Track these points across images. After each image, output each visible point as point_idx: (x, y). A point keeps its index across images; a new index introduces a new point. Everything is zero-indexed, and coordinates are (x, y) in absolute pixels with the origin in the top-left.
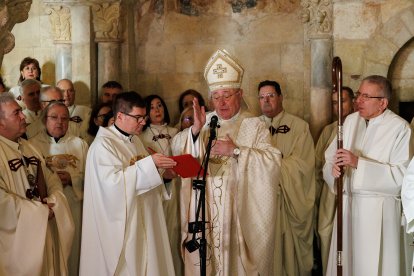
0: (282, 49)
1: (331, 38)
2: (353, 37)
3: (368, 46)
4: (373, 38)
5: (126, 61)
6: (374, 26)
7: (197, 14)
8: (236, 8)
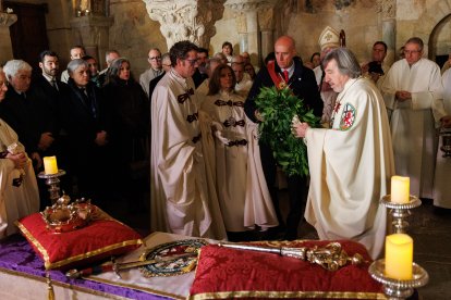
0: (365, 29)
1: (395, 20)
2: (408, 19)
3: (417, 23)
4: (420, 18)
7: (316, 12)
8: (339, 7)
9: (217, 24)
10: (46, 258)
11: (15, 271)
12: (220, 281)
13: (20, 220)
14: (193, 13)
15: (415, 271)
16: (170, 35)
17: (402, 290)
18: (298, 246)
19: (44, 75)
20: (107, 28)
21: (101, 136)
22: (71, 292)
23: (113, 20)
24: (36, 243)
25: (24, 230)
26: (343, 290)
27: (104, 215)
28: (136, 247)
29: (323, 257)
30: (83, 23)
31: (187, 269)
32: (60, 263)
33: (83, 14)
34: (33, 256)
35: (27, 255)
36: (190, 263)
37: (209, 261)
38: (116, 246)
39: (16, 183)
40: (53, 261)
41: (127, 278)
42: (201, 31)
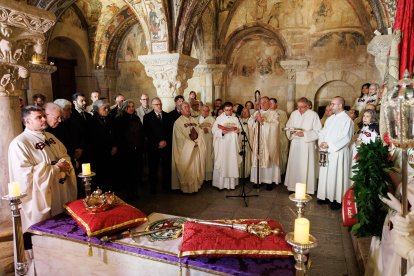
0: (277, 88)
1: (295, 84)
3: (309, 86)
4: (310, 84)
5: (224, 92)
6: (310, 80)
7: (248, 76)
8: (262, 73)
9: (189, 81)
10: (88, 229)
11: (65, 238)
12: (198, 244)
13: (67, 204)
14: (175, 74)
15: (310, 239)
16: (159, 86)
17: (303, 250)
18: (242, 223)
19: (76, 108)
20: (116, 77)
21: (114, 149)
22: (102, 251)
23: (119, 73)
24: (79, 219)
25: (70, 211)
26: (269, 249)
27: (122, 202)
28: (143, 222)
29: (257, 230)
30: (100, 74)
31: (176, 236)
32: (96, 233)
33: (100, 67)
34: (76, 227)
35: (73, 227)
36: (178, 232)
37: (191, 232)
38: (131, 222)
39: (61, 181)
40: (93, 231)
41: (140, 242)
42: (179, 85)
